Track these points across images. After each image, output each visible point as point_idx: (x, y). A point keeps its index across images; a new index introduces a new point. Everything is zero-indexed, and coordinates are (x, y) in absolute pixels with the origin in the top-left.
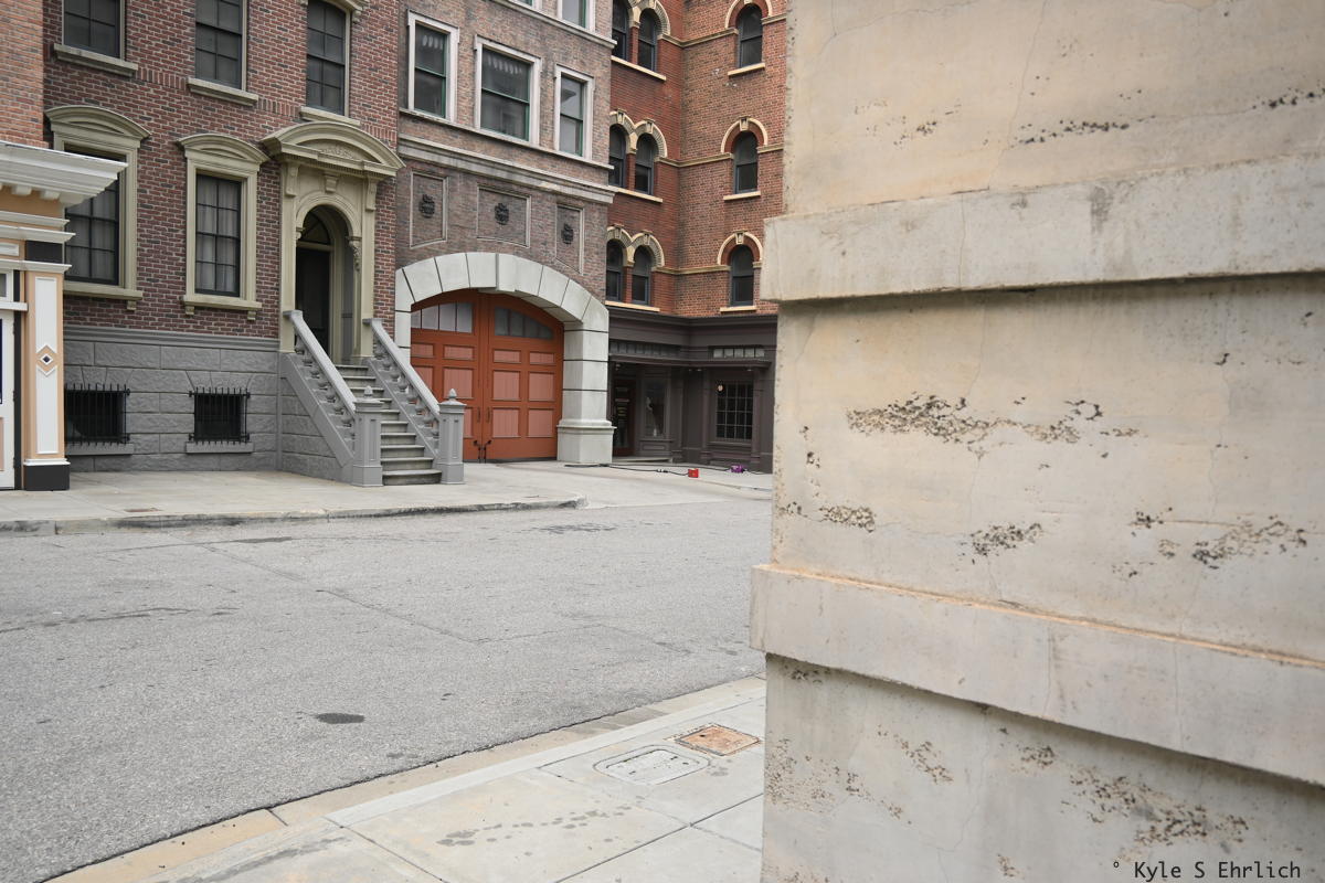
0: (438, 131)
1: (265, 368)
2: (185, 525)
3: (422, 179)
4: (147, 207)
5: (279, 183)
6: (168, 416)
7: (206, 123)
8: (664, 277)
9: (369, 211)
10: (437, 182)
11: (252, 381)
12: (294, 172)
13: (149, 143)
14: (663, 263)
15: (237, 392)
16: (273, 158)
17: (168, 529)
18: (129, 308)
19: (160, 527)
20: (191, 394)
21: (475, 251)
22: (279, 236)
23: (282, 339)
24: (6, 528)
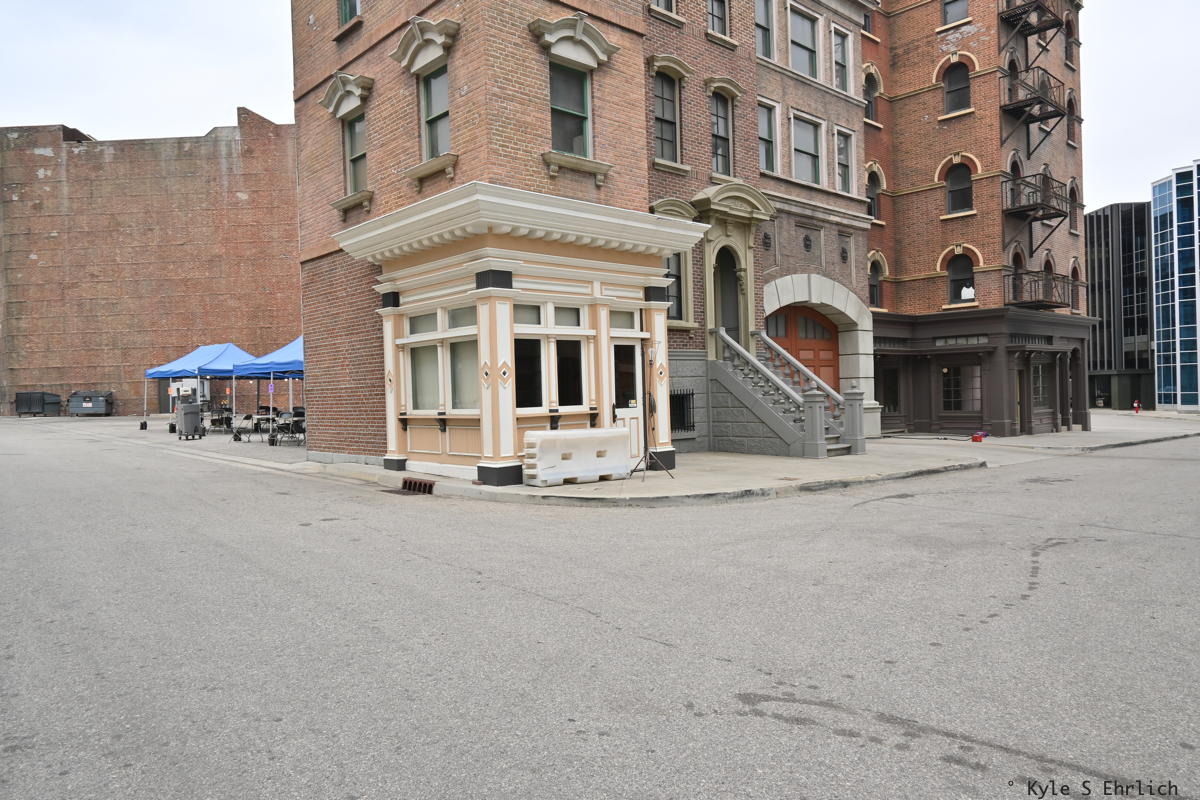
0: (772, 183)
1: (700, 373)
2: (826, 488)
7: (664, 191)
8: (888, 285)
9: (750, 248)
10: (771, 222)
11: (694, 383)
14: (887, 274)
15: (687, 392)
16: (700, 213)
21: (796, 273)
22: (704, 272)
23: (709, 350)
24: (757, 495)
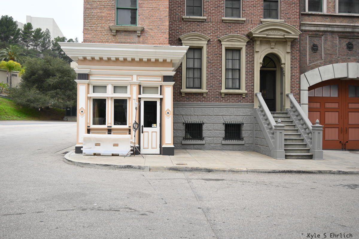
0: (320, 18)
1: (249, 114)
2: (192, 171)
3: (312, 38)
4: (210, 62)
5: (253, 48)
6: (216, 131)
7: (228, 31)
9: (288, 53)
10: (319, 38)
11: (244, 119)
12: (258, 43)
13: (210, 42)
15: (239, 123)
16: (251, 39)
17: (186, 172)
18: (204, 96)
19: (183, 171)
20: (223, 124)
21: (337, 63)
22: (254, 67)
23: (255, 103)
24: (135, 168)
